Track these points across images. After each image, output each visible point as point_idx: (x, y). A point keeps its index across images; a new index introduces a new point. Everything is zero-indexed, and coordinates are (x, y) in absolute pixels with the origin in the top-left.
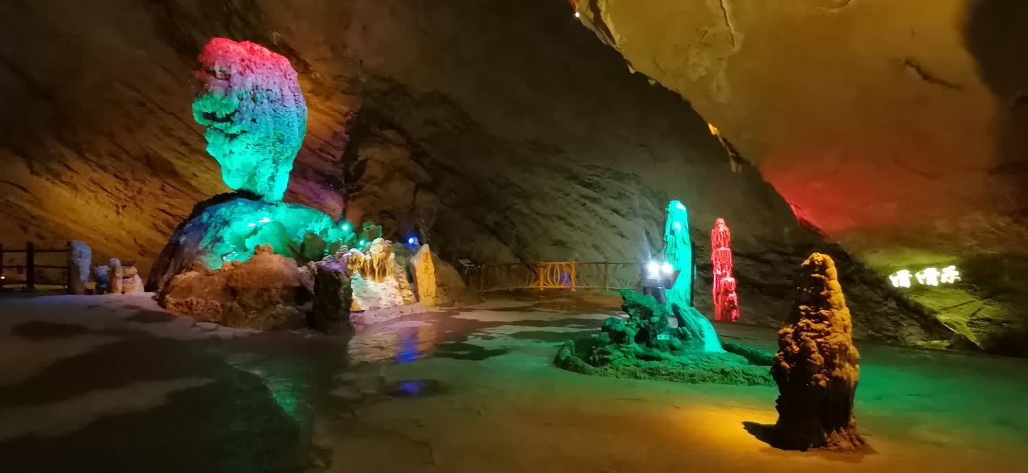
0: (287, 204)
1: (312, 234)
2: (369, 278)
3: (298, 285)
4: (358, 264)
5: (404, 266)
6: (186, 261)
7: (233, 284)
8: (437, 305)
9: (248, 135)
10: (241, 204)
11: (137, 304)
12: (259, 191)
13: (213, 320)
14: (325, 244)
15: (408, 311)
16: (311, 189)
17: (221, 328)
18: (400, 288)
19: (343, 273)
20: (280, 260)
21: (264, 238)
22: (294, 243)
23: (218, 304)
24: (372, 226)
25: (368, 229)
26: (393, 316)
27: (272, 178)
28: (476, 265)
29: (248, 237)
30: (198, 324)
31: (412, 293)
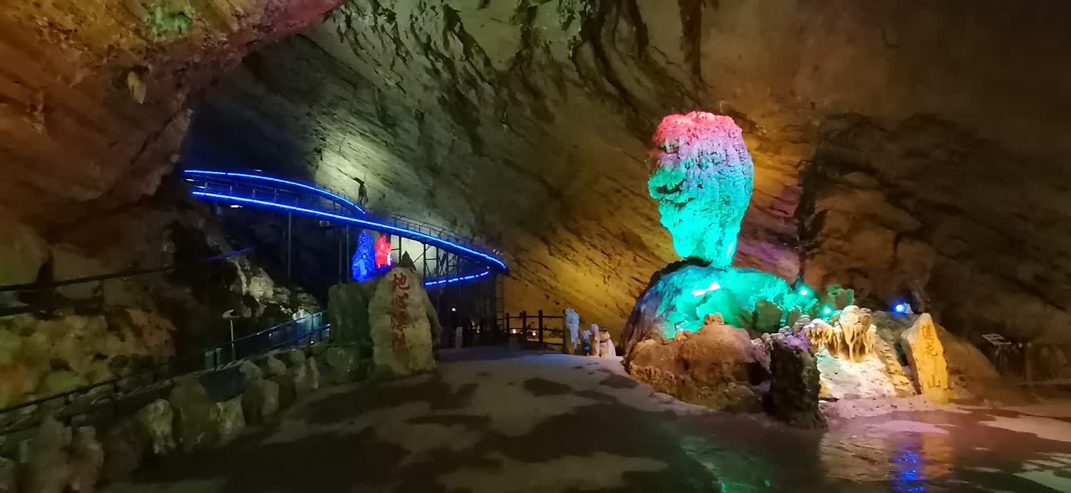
0: (737, 268)
1: (764, 301)
2: (841, 356)
3: (751, 361)
4: (824, 338)
5: (893, 343)
6: (646, 329)
7: (685, 356)
8: (951, 400)
9: (694, 201)
10: (691, 271)
11: (609, 368)
12: (707, 257)
13: (668, 392)
14: (780, 314)
15: (904, 406)
16: (763, 250)
17: (677, 401)
18: (889, 372)
19: (806, 351)
20: (729, 332)
21: (714, 307)
22: (746, 312)
23: (673, 376)
24: (840, 291)
25: (834, 294)
26: (882, 411)
27: (720, 243)
28: (1014, 341)
29: (698, 305)
30: (656, 394)
31: (908, 381)
